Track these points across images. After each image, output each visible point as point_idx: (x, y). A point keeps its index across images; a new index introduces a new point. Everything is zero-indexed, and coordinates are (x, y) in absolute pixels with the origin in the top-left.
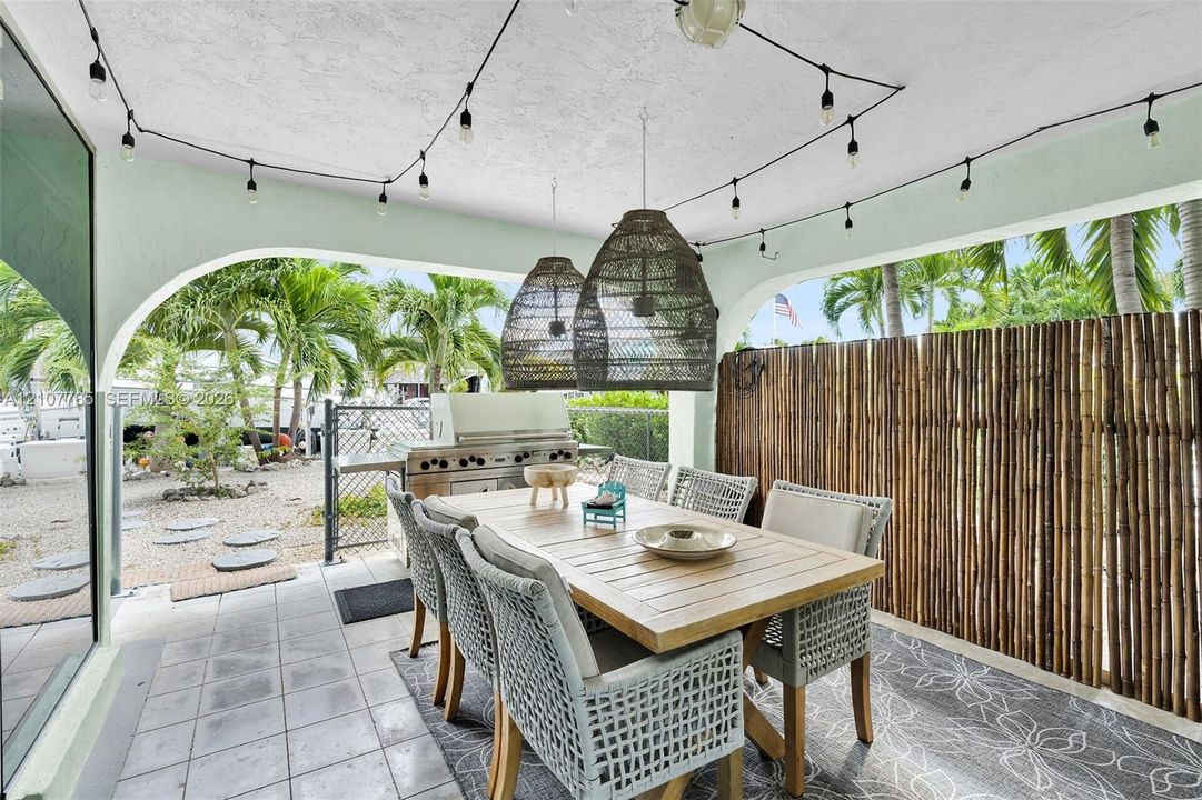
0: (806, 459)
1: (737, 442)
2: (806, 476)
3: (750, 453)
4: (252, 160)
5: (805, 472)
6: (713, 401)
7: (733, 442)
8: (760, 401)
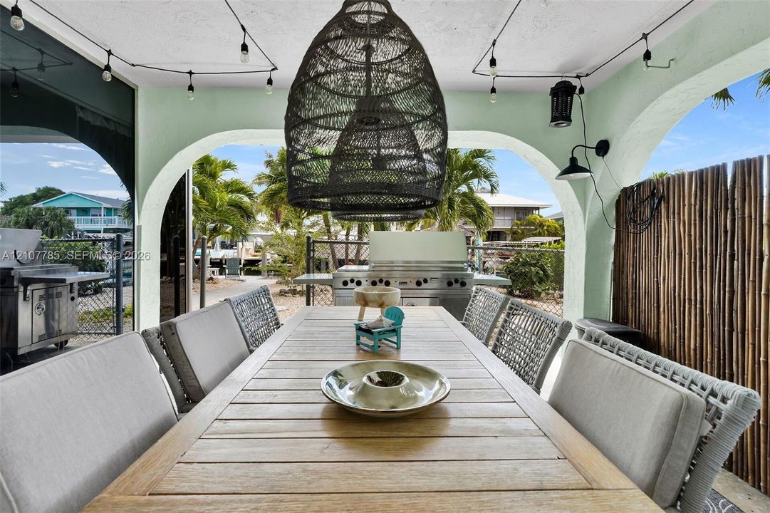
0: (715, 306)
1: (634, 282)
2: (715, 329)
3: (647, 293)
4: (191, 71)
5: (715, 322)
6: (610, 237)
7: (630, 282)
8: (659, 236)
